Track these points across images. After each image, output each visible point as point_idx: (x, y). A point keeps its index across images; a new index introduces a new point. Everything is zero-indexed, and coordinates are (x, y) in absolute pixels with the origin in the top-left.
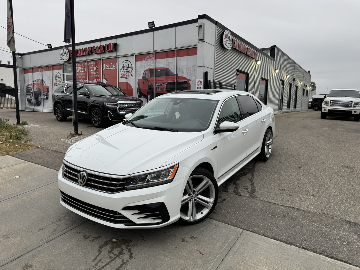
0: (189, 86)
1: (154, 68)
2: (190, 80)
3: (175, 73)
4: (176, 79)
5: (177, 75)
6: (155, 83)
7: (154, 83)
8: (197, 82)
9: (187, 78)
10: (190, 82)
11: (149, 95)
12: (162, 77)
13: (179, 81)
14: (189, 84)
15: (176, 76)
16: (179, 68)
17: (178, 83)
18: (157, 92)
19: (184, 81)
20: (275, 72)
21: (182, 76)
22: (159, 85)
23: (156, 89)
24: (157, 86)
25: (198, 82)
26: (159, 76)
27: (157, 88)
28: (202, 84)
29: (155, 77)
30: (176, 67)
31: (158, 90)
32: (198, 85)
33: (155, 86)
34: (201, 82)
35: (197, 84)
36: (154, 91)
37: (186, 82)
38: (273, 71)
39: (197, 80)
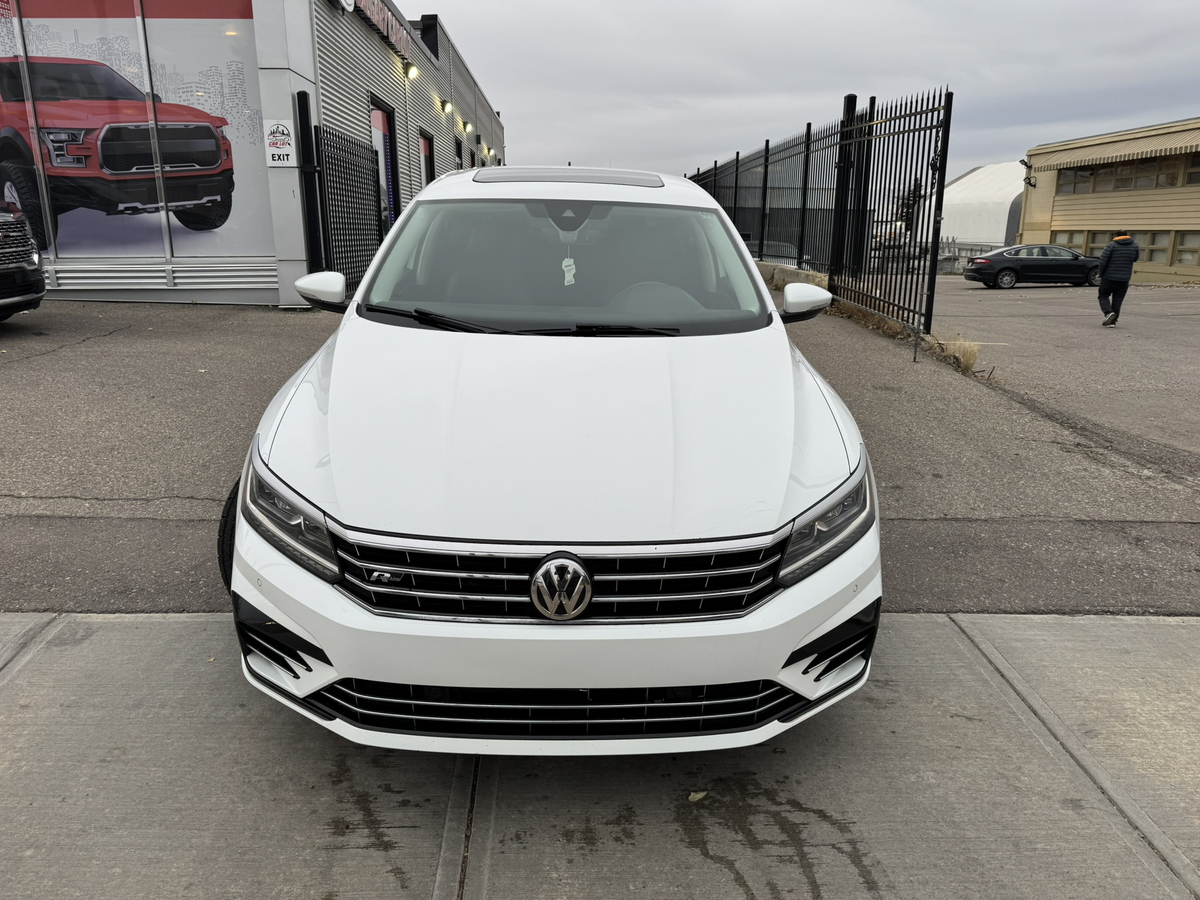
0: (223, 147)
1: (22, 59)
2: (223, 122)
3: (147, 89)
4: (151, 115)
5: (155, 98)
6: (39, 129)
7: (35, 131)
8: (267, 132)
9: (208, 111)
10: (229, 132)
11: (8, 184)
12: (70, 101)
13: (170, 125)
14: (224, 138)
15: (149, 103)
16: (163, 67)
17: (163, 133)
18: (53, 172)
19: (192, 124)
20: (443, 109)
21: (185, 104)
22: (64, 137)
23: (46, 157)
24: (50, 146)
25: (273, 133)
26: (59, 100)
27: (54, 154)
28: (293, 142)
29: (35, 99)
30: (145, 63)
31: (57, 162)
32: (274, 144)
33: (41, 141)
34: (288, 135)
35: (267, 142)
36: (38, 165)
37: (208, 128)
38: (438, 104)
39: (269, 125)
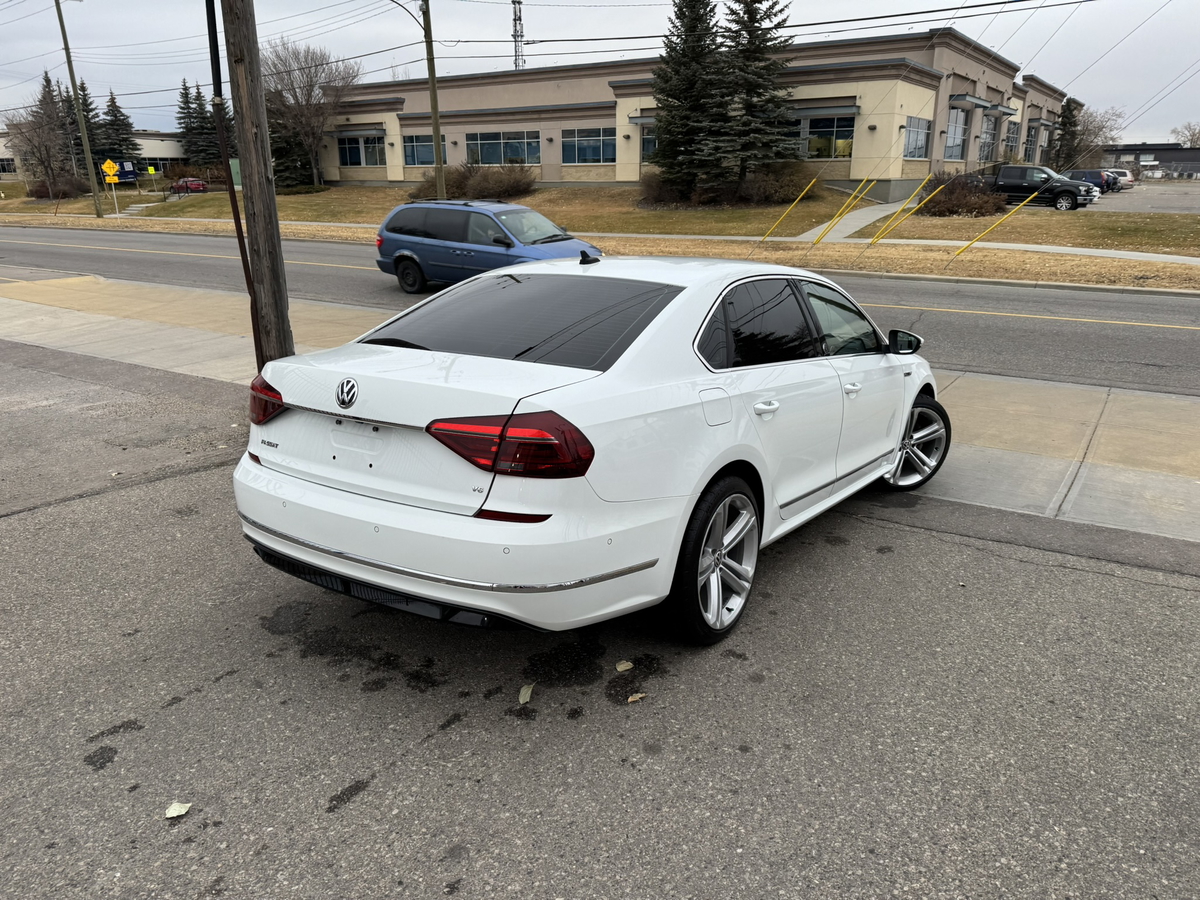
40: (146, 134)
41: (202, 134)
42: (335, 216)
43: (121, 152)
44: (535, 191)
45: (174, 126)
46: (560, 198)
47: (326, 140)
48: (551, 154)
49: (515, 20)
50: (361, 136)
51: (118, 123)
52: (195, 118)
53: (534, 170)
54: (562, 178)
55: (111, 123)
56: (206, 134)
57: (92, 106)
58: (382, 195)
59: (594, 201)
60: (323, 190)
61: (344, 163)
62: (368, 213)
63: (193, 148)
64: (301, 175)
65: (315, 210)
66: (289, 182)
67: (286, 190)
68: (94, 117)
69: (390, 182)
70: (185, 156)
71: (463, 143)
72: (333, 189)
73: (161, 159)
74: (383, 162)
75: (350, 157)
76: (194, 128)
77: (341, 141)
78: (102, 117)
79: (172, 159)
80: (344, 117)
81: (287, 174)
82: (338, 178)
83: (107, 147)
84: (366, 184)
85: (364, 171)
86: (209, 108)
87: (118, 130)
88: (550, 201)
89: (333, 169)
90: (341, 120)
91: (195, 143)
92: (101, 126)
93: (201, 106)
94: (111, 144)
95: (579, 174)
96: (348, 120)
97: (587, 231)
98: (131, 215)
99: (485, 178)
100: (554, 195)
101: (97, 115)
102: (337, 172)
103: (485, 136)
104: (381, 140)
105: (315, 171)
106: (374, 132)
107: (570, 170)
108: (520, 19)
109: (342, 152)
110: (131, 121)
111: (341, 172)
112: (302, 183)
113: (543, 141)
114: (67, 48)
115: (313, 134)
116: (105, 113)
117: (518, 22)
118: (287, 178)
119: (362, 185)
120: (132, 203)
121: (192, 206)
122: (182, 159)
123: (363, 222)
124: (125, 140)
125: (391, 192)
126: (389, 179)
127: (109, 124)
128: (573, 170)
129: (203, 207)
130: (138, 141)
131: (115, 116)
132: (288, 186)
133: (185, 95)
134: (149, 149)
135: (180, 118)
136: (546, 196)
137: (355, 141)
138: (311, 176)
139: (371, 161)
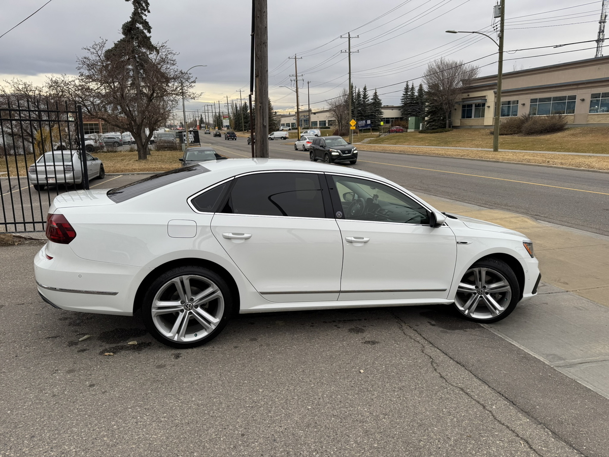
40: (387, 107)
41: (410, 106)
42: (446, 143)
43: (375, 116)
44: (566, 129)
45: (399, 103)
46: (580, 133)
47: (456, 106)
48: (582, 108)
49: (599, 33)
50: (474, 103)
51: (377, 103)
52: (409, 99)
53: (569, 118)
54: (588, 121)
55: (373, 103)
56: (413, 106)
57: (367, 96)
58: (477, 133)
59: (603, 134)
60: (449, 131)
61: (463, 117)
62: (463, 142)
63: (406, 113)
64: (440, 123)
65: (439, 141)
66: (433, 127)
67: (431, 131)
68: (367, 101)
69: (485, 126)
70: (401, 117)
71: (528, 104)
72: (455, 130)
73: (391, 118)
74: (483, 116)
75: (467, 114)
76: (408, 104)
77: (464, 106)
78: (370, 101)
79: (396, 118)
80: (467, 94)
81: (434, 123)
82: (459, 125)
83: (370, 114)
84: (473, 127)
85: (473, 121)
86: (416, 94)
87: (375, 106)
88: (573, 135)
89: (457, 120)
90: (465, 96)
91: (407, 110)
92: (369, 105)
93: (413, 93)
94: (372, 112)
95: (599, 119)
96: (468, 95)
97: (586, 152)
98: (363, 143)
99: (535, 122)
100: (578, 131)
101: (368, 100)
102: (459, 122)
103: (541, 100)
104: (484, 105)
105: (447, 121)
106: (480, 101)
107: (593, 117)
108: (603, 31)
109: (463, 111)
110: (381, 102)
111: (461, 121)
112: (441, 127)
113: (578, 101)
114: (350, 73)
115: (449, 103)
116: (372, 99)
117: (601, 34)
118: (433, 125)
119: (470, 128)
120: (366, 138)
121: (388, 139)
122: (400, 118)
123: (459, 147)
124: (378, 110)
125: (483, 131)
126: (485, 124)
127: (373, 104)
128: (596, 116)
129: (391, 139)
130: (383, 111)
131: (375, 100)
132: (433, 129)
133: (407, 89)
134: (387, 114)
135: (403, 99)
136: (572, 132)
137: (471, 106)
138: (445, 124)
139: (477, 116)
